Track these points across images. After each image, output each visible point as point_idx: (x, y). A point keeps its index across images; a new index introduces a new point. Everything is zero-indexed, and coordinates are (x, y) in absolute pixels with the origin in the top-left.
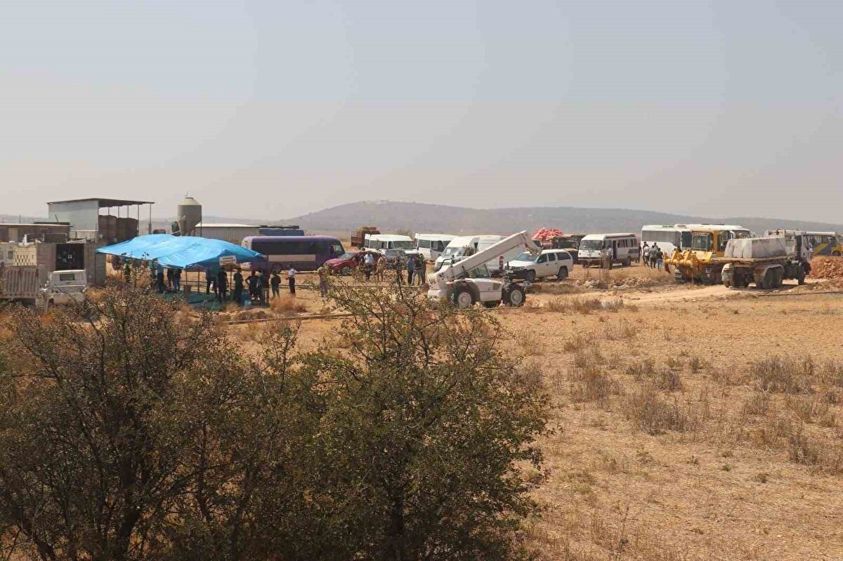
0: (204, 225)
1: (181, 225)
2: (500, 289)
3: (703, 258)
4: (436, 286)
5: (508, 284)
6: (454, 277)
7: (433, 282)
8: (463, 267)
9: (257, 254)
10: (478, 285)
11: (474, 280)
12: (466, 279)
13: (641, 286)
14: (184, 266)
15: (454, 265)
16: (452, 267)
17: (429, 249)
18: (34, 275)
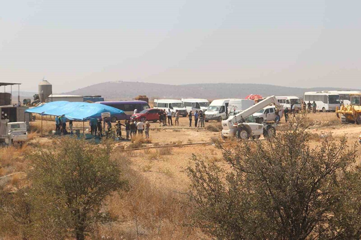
0: (53, 96)
1: (41, 96)
2: (262, 128)
3: (358, 109)
4: (228, 127)
5: (266, 125)
6: (237, 122)
7: (226, 125)
8: (241, 116)
9: (121, 111)
10: (250, 126)
11: (248, 124)
12: (244, 123)
13: (324, 126)
14: (82, 119)
15: (237, 115)
16: (236, 116)
17: (191, 107)
18: (5, 125)
